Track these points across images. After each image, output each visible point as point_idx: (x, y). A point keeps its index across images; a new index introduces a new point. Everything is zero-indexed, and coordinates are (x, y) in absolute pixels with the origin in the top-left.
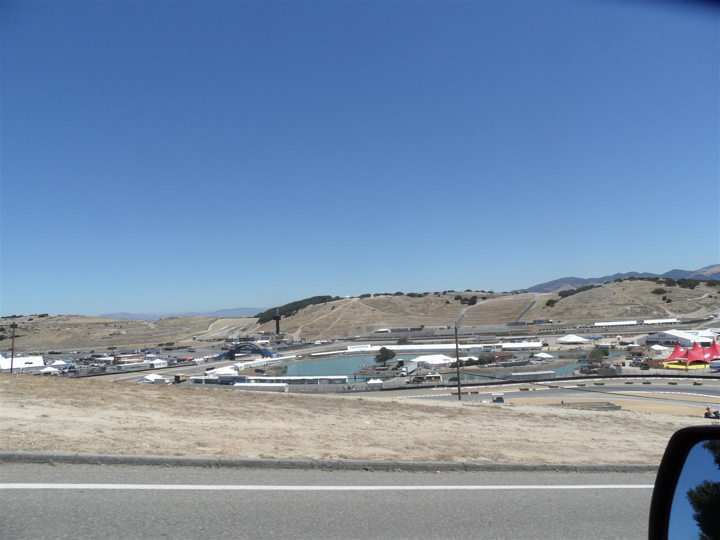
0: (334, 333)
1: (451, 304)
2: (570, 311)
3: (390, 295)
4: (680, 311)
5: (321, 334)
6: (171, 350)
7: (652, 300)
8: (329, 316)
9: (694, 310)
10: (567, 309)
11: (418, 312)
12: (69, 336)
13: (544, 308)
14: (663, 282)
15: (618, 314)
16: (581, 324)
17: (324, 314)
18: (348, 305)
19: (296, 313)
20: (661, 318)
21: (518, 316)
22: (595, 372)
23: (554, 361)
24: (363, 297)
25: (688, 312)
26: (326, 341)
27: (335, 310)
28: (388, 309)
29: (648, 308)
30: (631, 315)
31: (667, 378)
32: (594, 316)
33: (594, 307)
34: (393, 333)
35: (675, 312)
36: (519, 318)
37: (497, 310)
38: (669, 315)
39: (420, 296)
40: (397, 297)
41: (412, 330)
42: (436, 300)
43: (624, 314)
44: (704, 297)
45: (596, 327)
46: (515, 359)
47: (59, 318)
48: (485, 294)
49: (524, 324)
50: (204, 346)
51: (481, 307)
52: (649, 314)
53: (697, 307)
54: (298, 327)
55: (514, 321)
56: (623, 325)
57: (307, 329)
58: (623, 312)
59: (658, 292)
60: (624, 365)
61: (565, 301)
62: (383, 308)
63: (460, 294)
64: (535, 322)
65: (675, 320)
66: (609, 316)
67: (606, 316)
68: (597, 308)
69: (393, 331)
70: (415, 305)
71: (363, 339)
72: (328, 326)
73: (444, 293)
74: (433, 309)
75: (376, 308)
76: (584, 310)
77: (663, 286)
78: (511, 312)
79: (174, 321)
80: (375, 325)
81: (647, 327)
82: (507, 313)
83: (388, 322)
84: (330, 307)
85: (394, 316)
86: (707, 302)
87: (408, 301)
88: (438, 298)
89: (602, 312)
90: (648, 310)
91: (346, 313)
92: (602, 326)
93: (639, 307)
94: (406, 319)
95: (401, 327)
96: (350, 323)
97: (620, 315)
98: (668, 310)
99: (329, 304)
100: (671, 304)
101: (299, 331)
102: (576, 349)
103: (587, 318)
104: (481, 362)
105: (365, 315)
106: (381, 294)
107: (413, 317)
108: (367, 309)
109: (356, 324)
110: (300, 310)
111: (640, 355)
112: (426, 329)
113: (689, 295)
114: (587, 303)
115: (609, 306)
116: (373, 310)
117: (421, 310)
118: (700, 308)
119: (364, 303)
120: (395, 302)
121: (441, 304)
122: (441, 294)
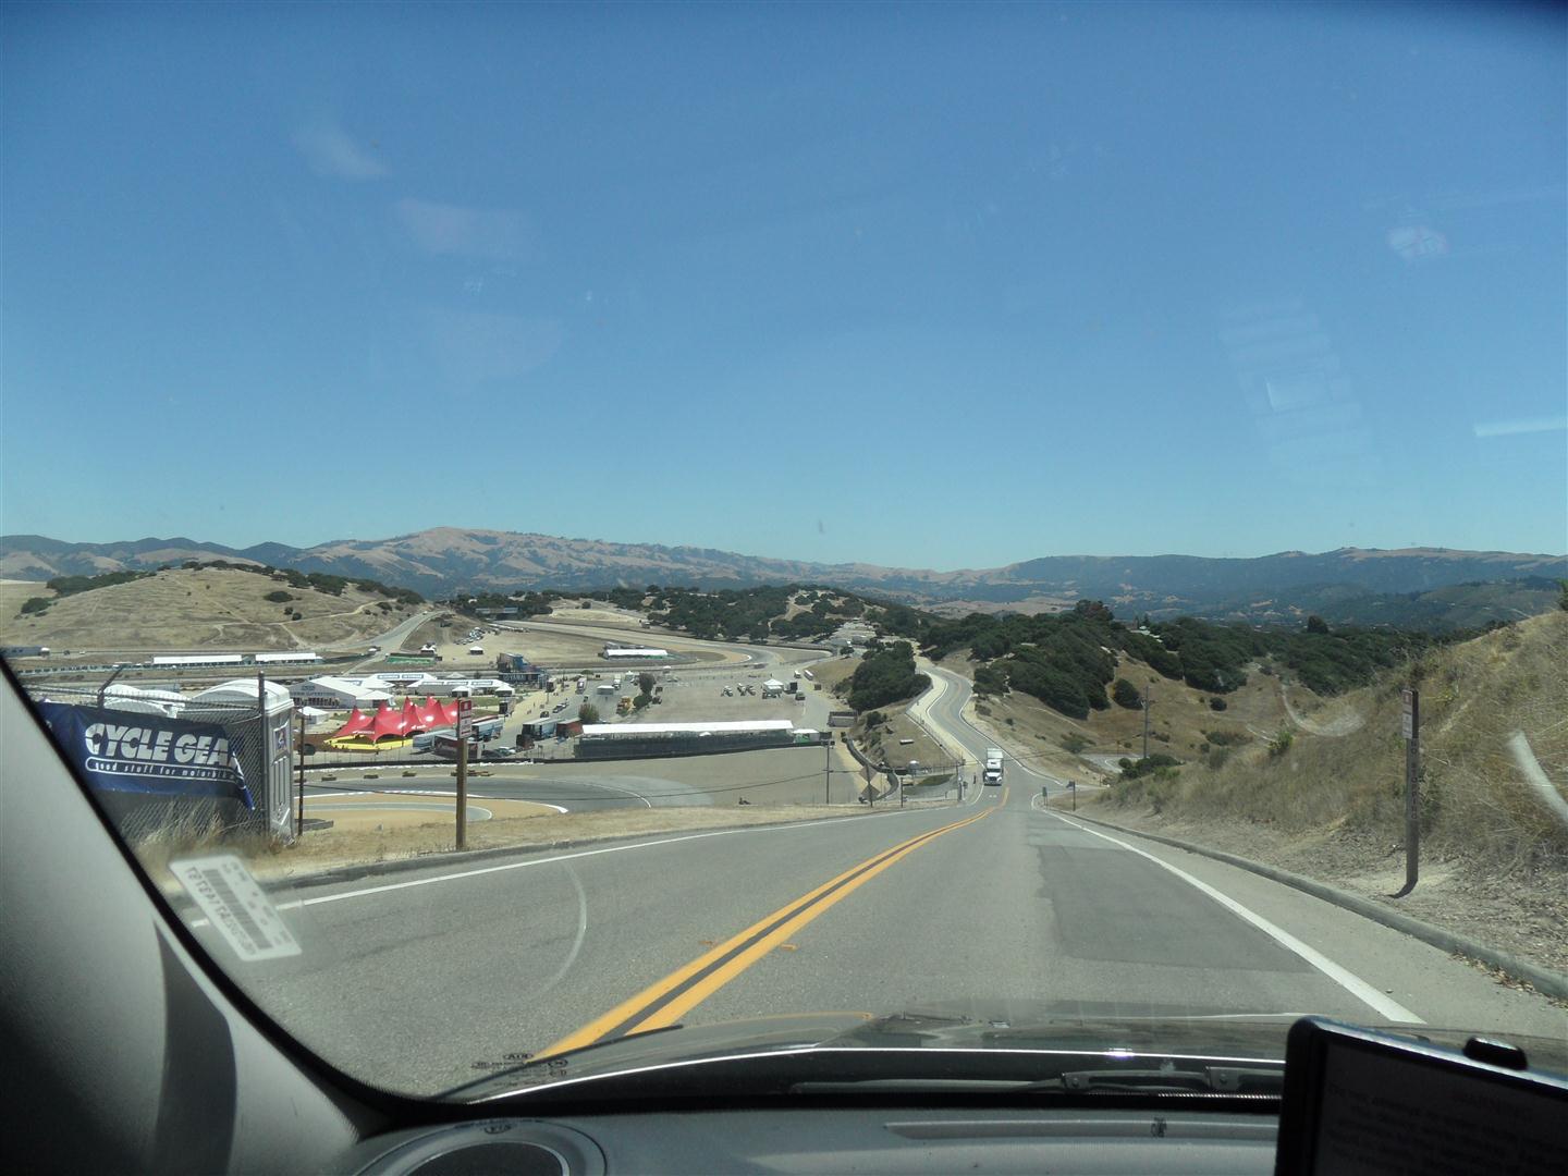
2: (92, 627)
10: (80, 622)
14: (283, 577)
15: (198, 638)
16: (120, 658)
30: (225, 642)
32: (150, 642)
33: (145, 621)
35: (310, 638)
38: (297, 644)
43: (209, 639)
44: (357, 612)
45: (157, 666)
53: (348, 631)
56: (214, 664)
58: (207, 635)
59: (276, 597)
65: (312, 656)
66: (179, 642)
67: (172, 642)
68: (153, 624)
76: (122, 627)
77: (285, 586)
86: (363, 621)
89: (164, 633)
90: (257, 632)
92: (171, 665)
93: (242, 627)
97: (202, 641)
98: (295, 634)
100: (302, 624)
103: (132, 646)
113: (332, 606)
114: (129, 611)
115: (180, 622)
118: (353, 633)
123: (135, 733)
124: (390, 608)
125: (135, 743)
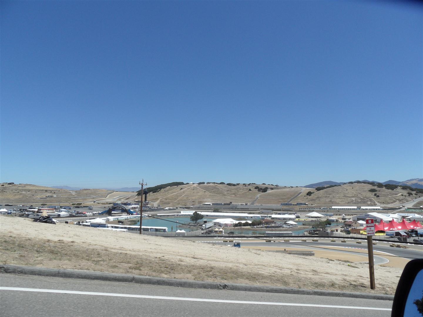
0: (179, 204)
1: (252, 191)
2: (320, 199)
3: (217, 183)
4: (383, 202)
5: (171, 204)
6: (79, 208)
7: (368, 195)
8: (178, 193)
9: (392, 203)
10: (318, 197)
11: (231, 194)
12: (21, 196)
13: (305, 196)
14: (376, 185)
15: (347, 202)
16: (324, 207)
17: (175, 192)
18: (190, 188)
19: (159, 191)
20: (372, 206)
21: (289, 200)
22: (317, 234)
23: (297, 227)
24: (200, 183)
25: (389, 203)
26: (172, 208)
27: (182, 190)
28: (213, 192)
29: (365, 200)
30: (355, 203)
31: (357, 240)
32: (333, 203)
33: (334, 197)
34: (213, 205)
35: (381, 203)
36: (289, 201)
37: (278, 196)
38: (377, 204)
39: (234, 185)
40: (221, 185)
41: (224, 204)
42: (244, 188)
43: (351, 202)
44: (398, 195)
45: (333, 209)
46: (275, 224)
47: (20, 185)
48: (272, 187)
49: (291, 204)
50: (100, 206)
51: (269, 194)
52: (365, 203)
53: (394, 201)
54: (159, 199)
55: (286, 203)
56: (349, 209)
57: (164, 200)
58: (350, 201)
59: (372, 191)
60: (337, 231)
61: (318, 193)
62: (210, 191)
63: (258, 186)
64: (298, 204)
65: (379, 208)
66: (342, 203)
67: (340, 203)
68: (336, 198)
69: (213, 204)
70: (230, 190)
71: (194, 208)
72: (176, 199)
73: (249, 185)
74: (240, 193)
75: (206, 190)
76: (327, 199)
77: (375, 188)
78: (286, 198)
79: (87, 191)
80: (204, 200)
81: (363, 211)
82: (283, 198)
83: (211, 199)
85: (216, 196)
86: (400, 198)
87: (226, 188)
88: (245, 187)
89: (338, 201)
90: (365, 201)
91: (188, 192)
92: (336, 209)
93: (360, 199)
94: (223, 198)
95: (219, 202)
96: (189, 198)
97: (348, 203)
98: (377, 202)
99: (179, 187)
100: (379, 198)
101: (158, 201)
102: (315, 220)
103: (329, 203)
104: (253, 224)
105: (199, 194)
106: (211, 183)
107: (228, 197)
108: (201, 191)
109: (192, 199)
110: (162, 189)
111: (350, 226)
112: (233, 205)
113: (390, 193)
114: (330, 195)
115: (344, 198)
116: (205, 192)
117: (234, 193)
118: (396, 201)
119: (200, 187)
120: (219, 188)
121: (246, 191)
122: (247, 185)
124: (412, 194)
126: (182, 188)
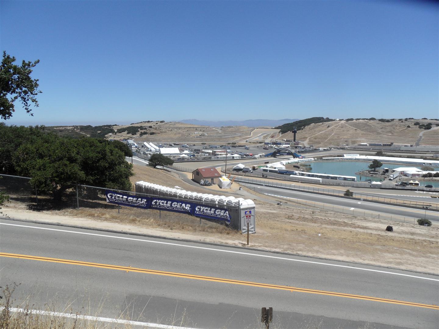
0: (330, 144)
1: (411, 128)
3: (366, 119)
5: (322, 144)
6: (235, 147)
8: (326, 132)
11: (387, 132)
17: (323, 131)
18: (338, 125)
19: (303, 128)
24: (348, 120)
26: (326, 149)
27: (329, 128)
28: (365, 129)
39: (388, 121)
40: (372, 121)
42: (400, 125)
47: (170, 123)
50: (253, 146)
51: (434, 131)
54: (307, 138)
57: (313, 139)
62: (362, 129)
63: (418, 121)
69: (371, 145)
70: (385, 128)
71: (350, 149)
72: (326, 138)
73: (406, 120)
74: (398, 131)
75: (357, 128)
80: (358, 140)
83: (366, 139)
84: (326, 126)
87: (380, 125)
88: (402, 123)
91: (338, 130)
94: (378, 137)
95: (375, 142)
96: (341, 137)
99: (325, 124)
101: (307, 141)
105: (350, 132)
106: (361, 119)
107: (384, 136)
108: (351, 129)
109: (344, 138)
110: (306, 127)
112: (395, 145)
116: (356, 130)
117: (389, 131)
119: (349, 125)
120: (371, 125)
121: (403, 128)
122: (404, 121)
123: (207, 208)
125: (206, 210)
126: (329, 125)
